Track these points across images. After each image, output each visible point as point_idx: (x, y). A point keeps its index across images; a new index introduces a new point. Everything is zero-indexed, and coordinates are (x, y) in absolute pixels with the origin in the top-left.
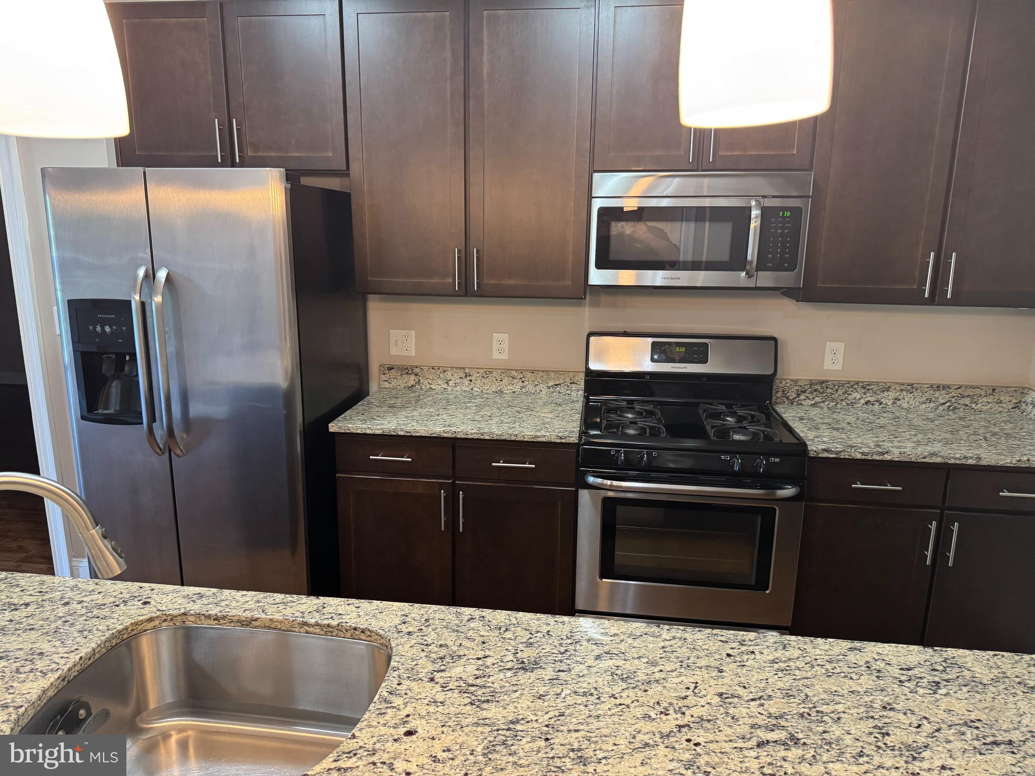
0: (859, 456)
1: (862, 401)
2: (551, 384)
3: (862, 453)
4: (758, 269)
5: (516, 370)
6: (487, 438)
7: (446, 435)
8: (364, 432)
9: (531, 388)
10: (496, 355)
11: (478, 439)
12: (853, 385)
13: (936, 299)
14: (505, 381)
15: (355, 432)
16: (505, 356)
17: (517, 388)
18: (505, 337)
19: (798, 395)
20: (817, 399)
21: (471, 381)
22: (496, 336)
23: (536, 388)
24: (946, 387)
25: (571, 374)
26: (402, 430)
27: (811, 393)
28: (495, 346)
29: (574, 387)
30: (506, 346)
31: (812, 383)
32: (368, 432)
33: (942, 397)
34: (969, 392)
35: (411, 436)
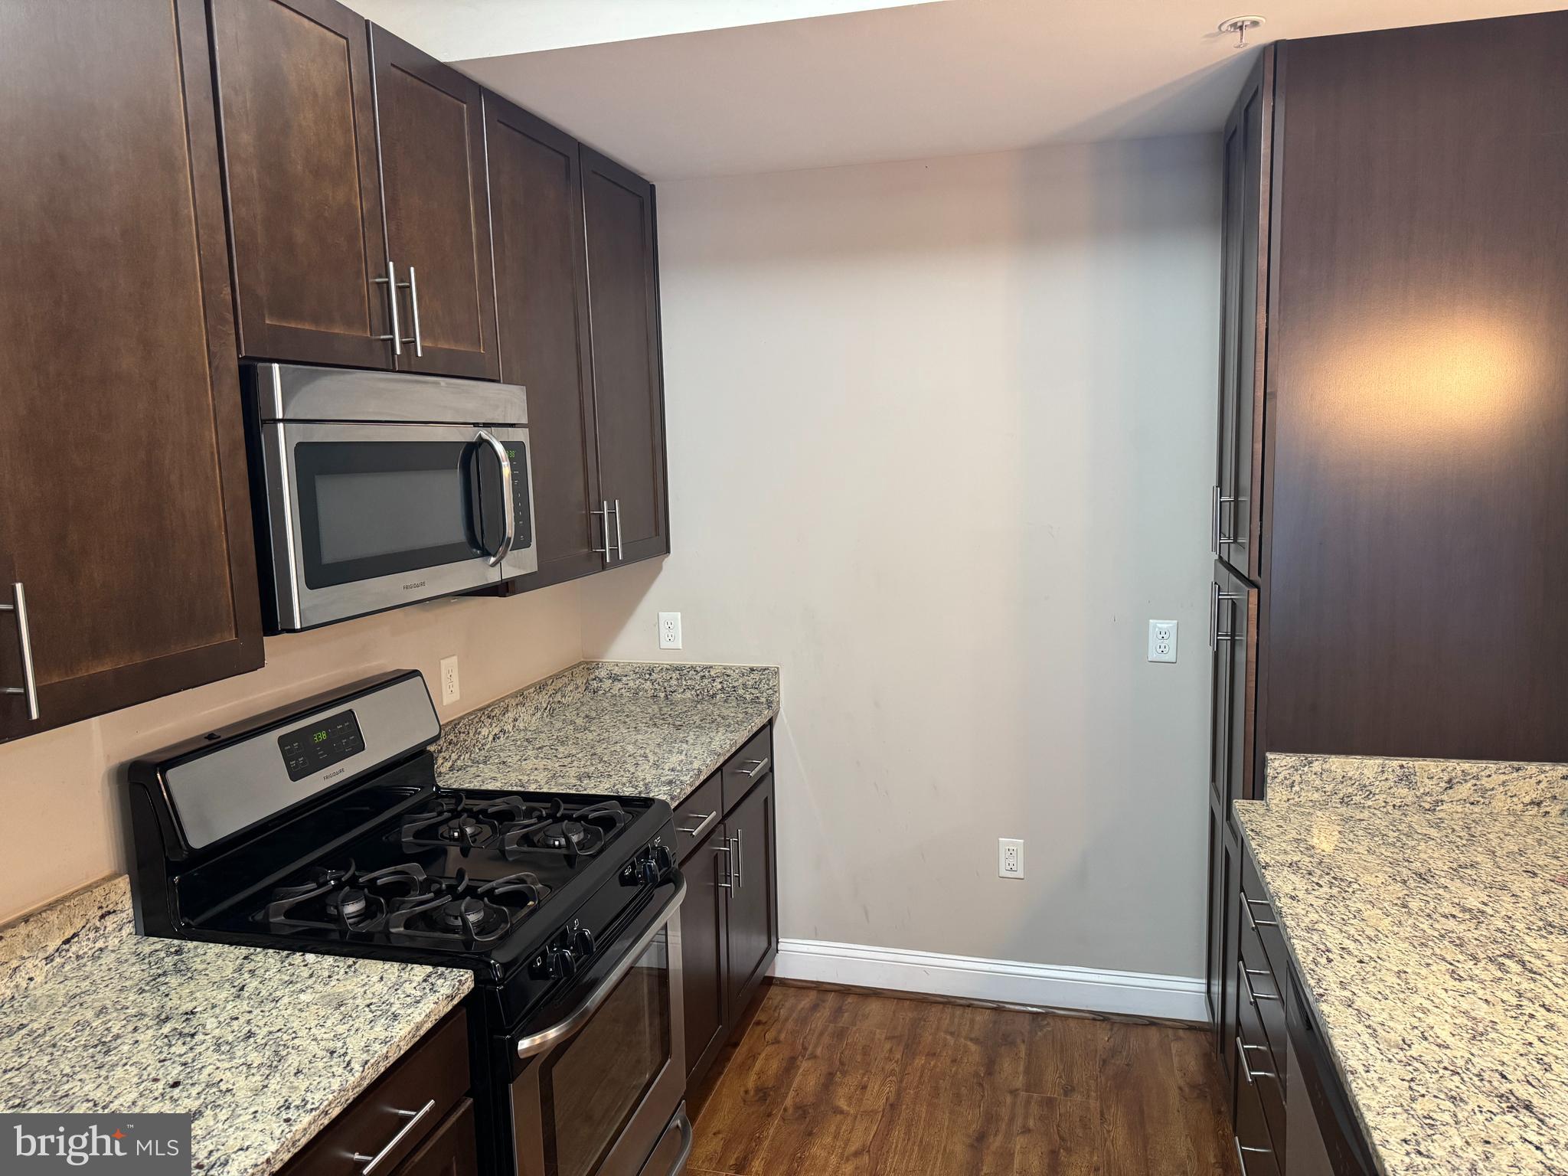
24: (545, 685)
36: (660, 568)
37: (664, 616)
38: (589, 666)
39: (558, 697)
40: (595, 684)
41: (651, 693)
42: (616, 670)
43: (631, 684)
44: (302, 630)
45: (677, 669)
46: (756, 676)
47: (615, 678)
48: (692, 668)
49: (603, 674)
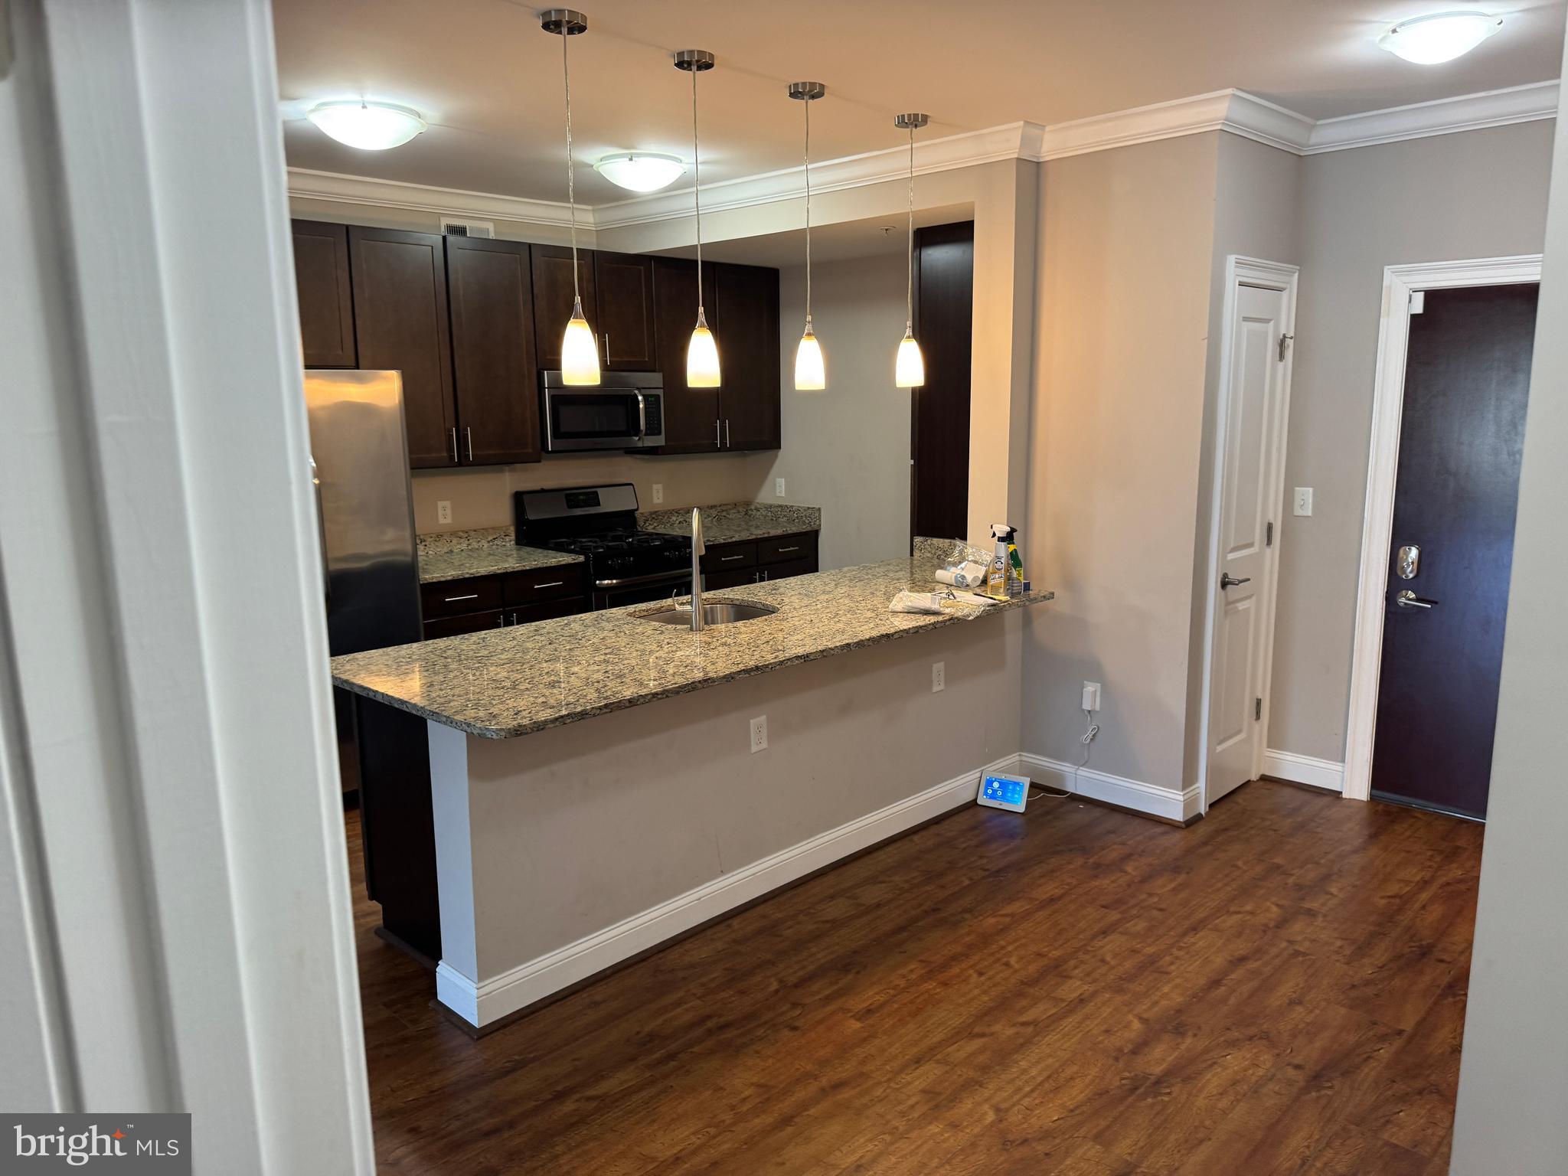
0: (723, 541)
1: (678, 522)
2: (490, 538)
3: (724, 539)
4: (646, 434)
5: (462, 531)
6: (528, 568)
7: (499, 571)
8: (438, 580)
9: (475, 545)
10: (442, 521)
11: (521, 571)
12: (671, 512)
13: (723, 449)
14: (455, 541)
15: (431, 581)
16: (449, 520)
17: (464, 546)
18: (447, 504)
19: (645, 523)
20: (655, 524)
21: (426, 545)
22: (440, 504)
23: (480, 544)
24: (715, 506)
25: (504, 529)
26: (468, 573)
27: (651, 521)
28: (440, 512)
29: (507, 538)
30: (449, 512)
31: (651, 513)
32: (443, 579)
33: (714, 512)
34: (725, 508)
35: (475, 577)
36: (776, 457)
37: (778, 480)
38: (748, 504)
39: (724, 514)
40: (750, 512)
41: (771, 517)
42: (758, 506)
43: (763, 513)
44: (552, 452)
45: (780, 506)
46: (810, 511)
47: (757, 510)
48: (786, 506)
49: (753, 508)
